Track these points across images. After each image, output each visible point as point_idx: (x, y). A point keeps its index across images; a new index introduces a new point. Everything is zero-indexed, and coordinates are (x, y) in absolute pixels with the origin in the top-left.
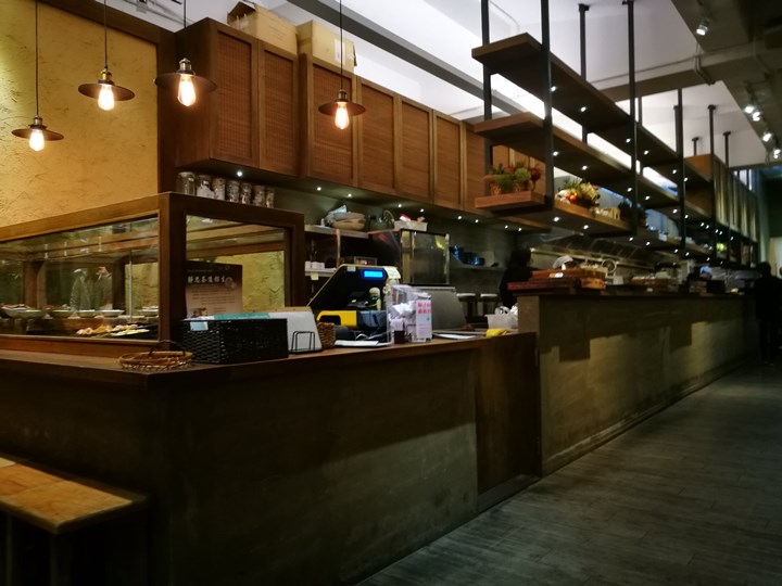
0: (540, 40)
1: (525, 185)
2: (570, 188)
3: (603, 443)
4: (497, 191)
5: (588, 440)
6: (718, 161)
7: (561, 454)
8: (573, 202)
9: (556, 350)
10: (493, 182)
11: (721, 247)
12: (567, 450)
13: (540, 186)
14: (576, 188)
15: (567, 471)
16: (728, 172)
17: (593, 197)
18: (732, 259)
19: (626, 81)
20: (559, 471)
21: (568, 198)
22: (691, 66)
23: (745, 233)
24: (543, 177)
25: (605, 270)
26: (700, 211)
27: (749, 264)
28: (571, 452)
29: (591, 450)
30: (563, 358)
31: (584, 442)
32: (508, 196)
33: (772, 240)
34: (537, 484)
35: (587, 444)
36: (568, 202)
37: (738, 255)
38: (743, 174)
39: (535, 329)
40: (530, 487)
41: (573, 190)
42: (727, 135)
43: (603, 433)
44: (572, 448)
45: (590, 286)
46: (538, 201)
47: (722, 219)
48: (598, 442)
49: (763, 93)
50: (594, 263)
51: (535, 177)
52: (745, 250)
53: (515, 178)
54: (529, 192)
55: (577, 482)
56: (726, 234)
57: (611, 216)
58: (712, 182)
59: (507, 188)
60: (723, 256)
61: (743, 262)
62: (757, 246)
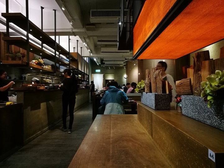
0: (25, 16)
1: (20, 59)
2: (36, 60)
3: (45, 132)
4: (10, 59)
5: (40, 132)
6: (79, 55)
7: (30, 138)
8: (36, 64)
9: (29, 108)
10: (9, 56)
11: (80, 76)
12: (33, 136)
13: (25, 59)
14: (37, 60)
15: (32, 143)
16: (82, 57)
17: (42, 63)
18: (82, 79)
19: (54, 31)
20: (29, 143)
21: (35, 63)
22: (70, 31)
23: (86, 73)
24: (26, 56)
25: (51, 81)
26: (74, 67)
27: (87, 80)
28: (34, 136)
29: (41, 135)
30: (32, 110)
31: (38, 133)
32: (14, 61)
33: (92, 74)
34: (21, 149)
35: (40, 133)
36: (35, 64)
37: (84, 78)
38: (85, 58)
39: (22, 102)
40: (19, 150)
41: (37, 61)
42: (81, 48)
43: (44, 129)
44: (34, 135)
45: (40, 89)
46: (24, 64)
47: (80, 69)
48: (43, 132)
49: (87, 40)
50: (48, 78)
51: (23, 56)
52: (86, 77)
53: (16, 56)
54: (21, 61)
55: (35, 145)
56: (81, 73)
57: (48, 68)
58: (77, 59)
59: (13, 59)
60: (80, 78)
61: (85, 79)
62: (89, 76)
